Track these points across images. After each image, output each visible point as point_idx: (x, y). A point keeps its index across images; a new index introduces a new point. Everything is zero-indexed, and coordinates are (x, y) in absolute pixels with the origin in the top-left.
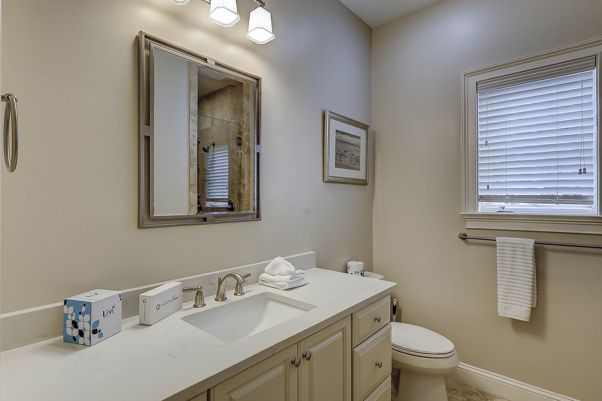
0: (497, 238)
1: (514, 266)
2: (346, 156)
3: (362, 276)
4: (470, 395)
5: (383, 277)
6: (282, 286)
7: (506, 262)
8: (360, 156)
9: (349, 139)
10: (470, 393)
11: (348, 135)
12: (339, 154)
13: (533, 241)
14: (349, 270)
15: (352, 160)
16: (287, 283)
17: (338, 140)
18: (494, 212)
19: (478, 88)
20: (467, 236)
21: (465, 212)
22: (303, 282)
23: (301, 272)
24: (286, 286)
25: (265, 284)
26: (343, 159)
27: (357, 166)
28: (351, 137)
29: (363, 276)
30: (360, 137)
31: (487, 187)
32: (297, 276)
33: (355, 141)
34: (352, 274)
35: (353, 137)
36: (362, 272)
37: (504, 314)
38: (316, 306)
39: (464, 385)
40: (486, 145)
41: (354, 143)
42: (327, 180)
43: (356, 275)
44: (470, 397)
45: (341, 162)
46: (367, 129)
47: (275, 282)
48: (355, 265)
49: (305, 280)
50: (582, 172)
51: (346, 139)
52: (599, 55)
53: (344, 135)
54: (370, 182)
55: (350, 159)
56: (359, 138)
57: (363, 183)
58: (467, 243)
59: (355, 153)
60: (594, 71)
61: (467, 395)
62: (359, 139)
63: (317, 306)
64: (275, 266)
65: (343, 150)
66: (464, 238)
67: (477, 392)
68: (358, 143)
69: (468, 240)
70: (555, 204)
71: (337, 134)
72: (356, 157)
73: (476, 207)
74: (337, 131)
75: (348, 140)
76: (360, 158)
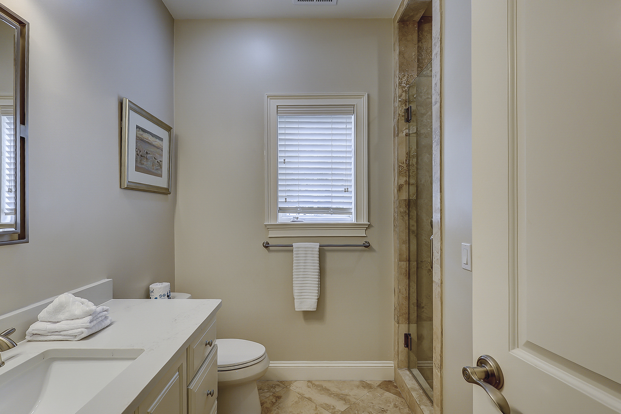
0: (294, 244)
1: (306, 267)
2: (147, 159)
3: (168, 299)
4: (274, 389)
5: (191, 295)
6: (76, 334)
7: (300, 264)
8: (162, 161)
9: (151, 139)
10: (273, 386)
11: (150, 134)
12: (140, 155)
13: (318, 244)
14: (151, 294)
15: (154, 164)
16: (85, 328)
17: (138, 138)
18: (289, 222)
19: (278, 112)
20: (269, 244)
21: (268, 222)
22: (108, 322)
23: (103, 309)
24: (83, 333)
25: (40, 339)
26: (144, 162)
27: (159, 172)
28: (152, 137)
29: (170, 298)
30: (163, 139)
31: (285, 199)
32: (99, 316)
33: (157, 142)
34: (156, 298)
35: (156, 138)
36: (169, 294)
37: (299, 308)
38: (142, 349)
39: (268, 381)
40: (284, 163)
41: (156, 145)
42: (126, 187)
43: (162, 299)
44: (274, 390)
45: (142, 165)
46: (170, 131)
47: (61, 333)
48: (159, 288)
49: (110, 318)
50: (346, 190)
51: (147, 139)
52: (356, 105)
53: (146, 133)
54: (172, 190)
55: (152, 163)
56: (161, 139)
57: (165, 192)
58: (269, 251)
59: (157, 156)
60: (353, 117)
61: (271, 389)
62: (161, 141)
63: (144, 349)
64: (61, 308)
65: (145, 151)
66: (267, 246)
67: (278, 383)
68: (161, 145)
69: (270, 248)
70: (330, 215)
71: (138, 131)
72: (158, 162)
73: (276, 217)
74: (138, 127)
75: (149, 140)
76: (162, 163)
